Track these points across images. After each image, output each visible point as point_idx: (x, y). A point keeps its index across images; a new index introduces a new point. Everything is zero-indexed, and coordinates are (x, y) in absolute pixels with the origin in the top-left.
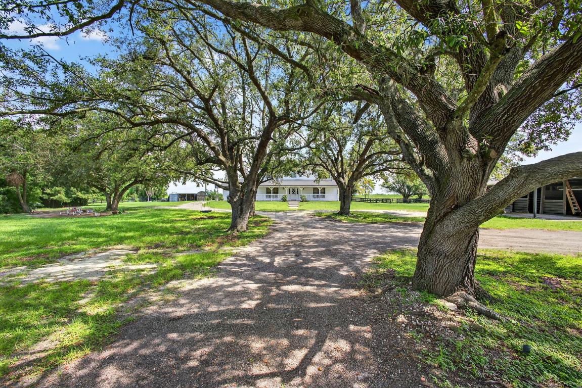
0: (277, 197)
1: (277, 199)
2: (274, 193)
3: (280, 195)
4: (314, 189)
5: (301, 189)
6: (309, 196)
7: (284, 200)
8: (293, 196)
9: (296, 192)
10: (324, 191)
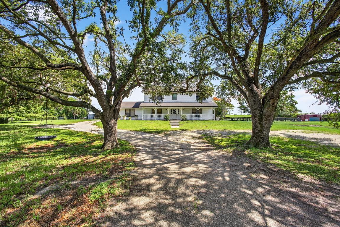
0: (161, 116)
1: (160, 118)
2: (158, 113)
3: (163, 115)
4: (192, 109)
5: (181, 110)
6: (188, 115)
7: (166, 119)
8: (174, 116)
9: (177, 112)
10: (201, 111)
